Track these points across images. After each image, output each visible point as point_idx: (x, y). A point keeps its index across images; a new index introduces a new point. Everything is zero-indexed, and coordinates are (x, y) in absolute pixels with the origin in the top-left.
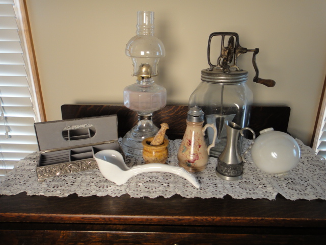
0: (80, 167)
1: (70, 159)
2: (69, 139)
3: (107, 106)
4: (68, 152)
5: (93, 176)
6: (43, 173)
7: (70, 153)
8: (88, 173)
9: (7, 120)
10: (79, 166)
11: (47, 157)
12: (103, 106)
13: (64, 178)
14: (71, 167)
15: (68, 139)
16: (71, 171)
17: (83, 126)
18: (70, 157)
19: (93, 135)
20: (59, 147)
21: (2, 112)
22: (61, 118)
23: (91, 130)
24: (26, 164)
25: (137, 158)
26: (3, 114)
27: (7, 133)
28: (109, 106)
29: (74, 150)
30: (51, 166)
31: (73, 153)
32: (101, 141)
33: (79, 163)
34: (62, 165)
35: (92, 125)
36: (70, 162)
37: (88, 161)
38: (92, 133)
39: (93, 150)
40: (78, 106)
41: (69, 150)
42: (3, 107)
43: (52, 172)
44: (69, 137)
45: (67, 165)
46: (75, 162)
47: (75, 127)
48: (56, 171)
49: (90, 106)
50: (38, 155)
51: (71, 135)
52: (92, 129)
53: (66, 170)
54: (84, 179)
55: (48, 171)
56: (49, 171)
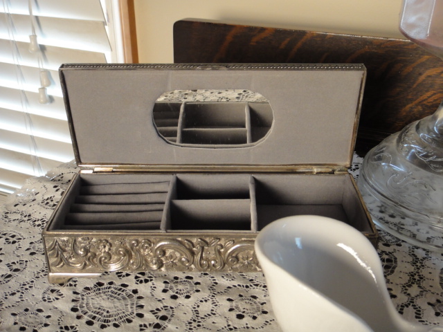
0: (198, 258)
1: (163, 216)
2: (179, 134)
3: (319, 36)
4: (166, 185)
5: (242, 306)
6: (66, 255)
7: (169, 188)
8: (224, 282)
9: (46, 53)
10: (193, 253)
11: (96, 189)
12: (302, 34)
13: (134, 286)
14: (164, 253)
15: (174, 134)
16: (160, 265)
17: (232, 95)
18: (165, 207)
19: (262, 135)
20: (141, 160)
21: (34, 30)
22: (169, 58)
23: (254, 115)
24: (39, 198)
25: (420, 254)
26: (34, 37)
27: (43, 89)
28: (323, 37)
29: (187, 178)
30: (94, 236)
31: (182, 190)
32: (287, 160)
33: (195, 240)
34: (131, 237)
35: (258, 96)
36: (162, 231)
37: (228, 238)
38: (260, 125)
39: (252, 193)
40: (225, 25)
41: (171, 178)
42: (37, 18)
43: (95, 255)
44: (178, 129)
45: (149, 242)
46: (180, 234)
47: (208, 94)
48: (109, 255)
49: (263, 29)
50: (70, 175)
51: (187, 123)
52: (259, 110)
53: (143, 257)
54: (205, 308)
55: (81, 252)
56: (87, 251)
